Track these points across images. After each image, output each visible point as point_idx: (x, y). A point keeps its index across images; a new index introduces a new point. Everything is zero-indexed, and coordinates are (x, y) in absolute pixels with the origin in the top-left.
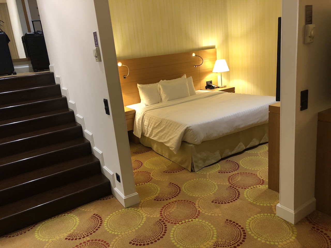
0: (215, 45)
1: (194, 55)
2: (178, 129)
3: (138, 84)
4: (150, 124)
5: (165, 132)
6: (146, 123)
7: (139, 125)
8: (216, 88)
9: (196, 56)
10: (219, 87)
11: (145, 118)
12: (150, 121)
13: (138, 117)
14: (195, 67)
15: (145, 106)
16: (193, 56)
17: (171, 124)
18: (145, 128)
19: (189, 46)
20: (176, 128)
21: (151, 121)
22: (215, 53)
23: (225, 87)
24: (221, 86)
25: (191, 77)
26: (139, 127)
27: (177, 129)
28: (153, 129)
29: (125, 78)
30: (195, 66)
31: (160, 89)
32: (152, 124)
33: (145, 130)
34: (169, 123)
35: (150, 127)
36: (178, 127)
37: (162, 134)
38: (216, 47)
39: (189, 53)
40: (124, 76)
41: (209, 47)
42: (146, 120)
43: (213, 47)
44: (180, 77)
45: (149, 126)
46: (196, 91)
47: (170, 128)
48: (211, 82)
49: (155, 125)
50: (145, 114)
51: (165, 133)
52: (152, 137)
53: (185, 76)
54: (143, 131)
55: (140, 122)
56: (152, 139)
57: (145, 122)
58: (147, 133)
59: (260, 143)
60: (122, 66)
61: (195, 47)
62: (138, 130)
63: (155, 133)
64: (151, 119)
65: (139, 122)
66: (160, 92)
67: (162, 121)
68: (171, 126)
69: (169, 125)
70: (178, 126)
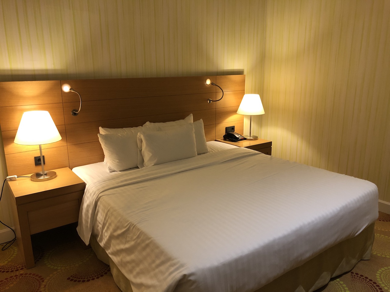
0: (243, 70)
1: (208, 82)
2: (162, 268)
3: (100, 128)
4: (107, 225)
5: (132, 257)
6: (100, 217)
7: (88, 218)
8: (241, 140)
9: (212, 84)
10: (245, 139)
11: (99, 207)
12: (107, 218)
13: (88, 200)
14: (210, 102)
15: (108, 171)
16: (207, 85)
17: (147, 245)
18: (98, 226)
19: (202, 67)
20: (158, 262)
21: (109, 217)
22: (243, 82)
23: (256, 138)
24: (249, 138)
25: (201, 120)
26: (87, 222)
27: (158, 266)
28: (111, 237)
29: (75, 114)
30: (208, 102)
31: (142, 141)
32: (110, 224)
33: (98, 230)
34: (143, 241)
35: (106, 231)
36: (163, 263)
37: (128, 258)
38: (245, 73)
39: (200, 77)
40: (74, 110)
41: (234, 71)
42: (100, 210)
43: (240, 73)
44: (183, 117)
45: (106, 228)
46: (208, 143)
47: (144, 253)
48: (233, 128)
49: (115, 230)
50: (101, 197)
51: (133, 261)
52: (109, 253)
53: (191, 118)
54: (95, 231)
55: (90, 212)
56: (110, 256)
57: (99, 215)
58: (101, 239)
59: (332, 275)
60: (70, 92)
61: (212, 68)
62: (84, 227)
63: (115, 249)
64: (109, 213)
65: (87, 211)
66: (141, 147)
67: (129, 228)
68: (148, 250)
69: (143, 245)
70: (162, 258)
